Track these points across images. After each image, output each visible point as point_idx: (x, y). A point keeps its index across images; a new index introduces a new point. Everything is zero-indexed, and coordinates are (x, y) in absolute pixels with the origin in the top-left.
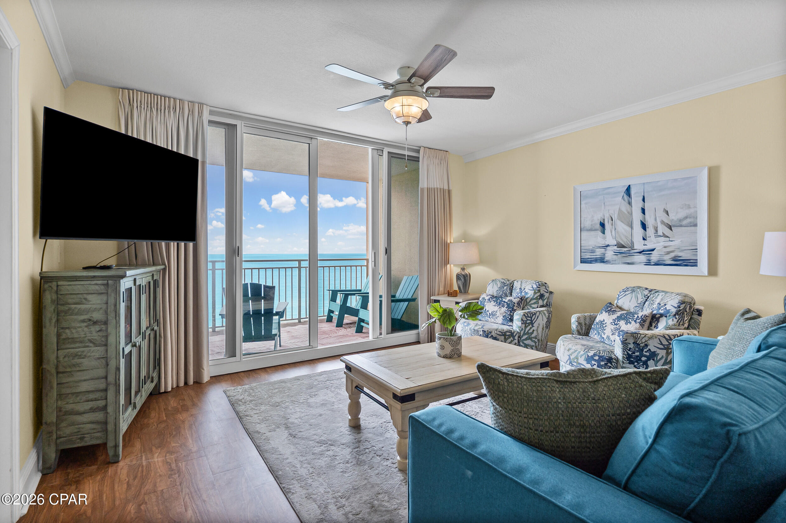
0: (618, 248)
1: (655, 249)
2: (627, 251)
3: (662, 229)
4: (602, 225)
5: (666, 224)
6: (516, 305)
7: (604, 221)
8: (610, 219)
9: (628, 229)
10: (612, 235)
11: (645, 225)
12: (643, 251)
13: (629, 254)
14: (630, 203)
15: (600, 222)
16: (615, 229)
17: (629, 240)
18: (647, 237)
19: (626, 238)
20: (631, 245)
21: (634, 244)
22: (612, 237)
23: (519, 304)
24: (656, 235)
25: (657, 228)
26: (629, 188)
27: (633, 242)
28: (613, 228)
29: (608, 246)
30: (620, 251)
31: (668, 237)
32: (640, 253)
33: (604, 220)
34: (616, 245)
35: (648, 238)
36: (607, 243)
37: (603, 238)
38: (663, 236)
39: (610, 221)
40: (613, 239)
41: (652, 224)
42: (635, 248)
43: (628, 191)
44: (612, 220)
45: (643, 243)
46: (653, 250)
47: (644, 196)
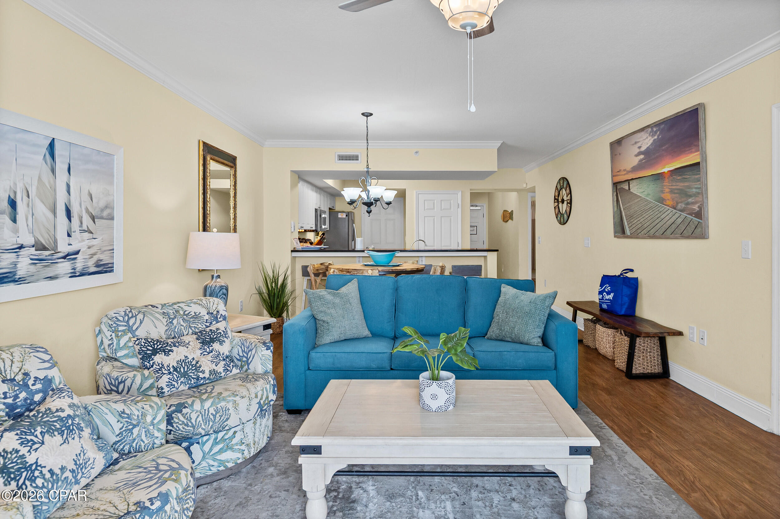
0: (36, 250)
1: (80, 250)
2: (49, 255)
3: (87, 221)
4: (13, 204)
5: (90, 214)
6: (24, 450)
7: (15, 197)
8: (25, 192)
9: (50, 215)
10: (27, 225)
11: (70, 211)
12: (68, 255)
13: (51, 262)
14: (53, 171)
15: (9, 196)
16: (33, 215)
17: (52, 236)
18: (72, 231)
19: (48, 233)
20: (54, 246)
21: (57, 243)
22: (28, 229)
23: (28, 441)
24: (81, 229)
25: (82, 217)
26: (53, 141)
27: (57, 240)
28: (29, 211)
29: (21, 247)
30: (40, 257)
31: (92, 233)
32: (64, 257)
33: (15, 193)
34: (33, 246)
35: (73, 233)
36: (20, 241)
37: (12, 232)
38: (87, 231)
39: (25, 197)
40: (29, 233)
41: (77, 212)
42: (59, 250)
43: (51, 146)
44: (28, 197)
45: (67, 242)
46: (77, 253)
47: (69, 165)
